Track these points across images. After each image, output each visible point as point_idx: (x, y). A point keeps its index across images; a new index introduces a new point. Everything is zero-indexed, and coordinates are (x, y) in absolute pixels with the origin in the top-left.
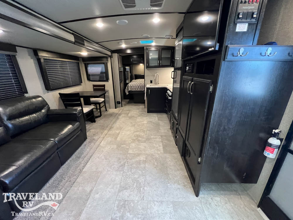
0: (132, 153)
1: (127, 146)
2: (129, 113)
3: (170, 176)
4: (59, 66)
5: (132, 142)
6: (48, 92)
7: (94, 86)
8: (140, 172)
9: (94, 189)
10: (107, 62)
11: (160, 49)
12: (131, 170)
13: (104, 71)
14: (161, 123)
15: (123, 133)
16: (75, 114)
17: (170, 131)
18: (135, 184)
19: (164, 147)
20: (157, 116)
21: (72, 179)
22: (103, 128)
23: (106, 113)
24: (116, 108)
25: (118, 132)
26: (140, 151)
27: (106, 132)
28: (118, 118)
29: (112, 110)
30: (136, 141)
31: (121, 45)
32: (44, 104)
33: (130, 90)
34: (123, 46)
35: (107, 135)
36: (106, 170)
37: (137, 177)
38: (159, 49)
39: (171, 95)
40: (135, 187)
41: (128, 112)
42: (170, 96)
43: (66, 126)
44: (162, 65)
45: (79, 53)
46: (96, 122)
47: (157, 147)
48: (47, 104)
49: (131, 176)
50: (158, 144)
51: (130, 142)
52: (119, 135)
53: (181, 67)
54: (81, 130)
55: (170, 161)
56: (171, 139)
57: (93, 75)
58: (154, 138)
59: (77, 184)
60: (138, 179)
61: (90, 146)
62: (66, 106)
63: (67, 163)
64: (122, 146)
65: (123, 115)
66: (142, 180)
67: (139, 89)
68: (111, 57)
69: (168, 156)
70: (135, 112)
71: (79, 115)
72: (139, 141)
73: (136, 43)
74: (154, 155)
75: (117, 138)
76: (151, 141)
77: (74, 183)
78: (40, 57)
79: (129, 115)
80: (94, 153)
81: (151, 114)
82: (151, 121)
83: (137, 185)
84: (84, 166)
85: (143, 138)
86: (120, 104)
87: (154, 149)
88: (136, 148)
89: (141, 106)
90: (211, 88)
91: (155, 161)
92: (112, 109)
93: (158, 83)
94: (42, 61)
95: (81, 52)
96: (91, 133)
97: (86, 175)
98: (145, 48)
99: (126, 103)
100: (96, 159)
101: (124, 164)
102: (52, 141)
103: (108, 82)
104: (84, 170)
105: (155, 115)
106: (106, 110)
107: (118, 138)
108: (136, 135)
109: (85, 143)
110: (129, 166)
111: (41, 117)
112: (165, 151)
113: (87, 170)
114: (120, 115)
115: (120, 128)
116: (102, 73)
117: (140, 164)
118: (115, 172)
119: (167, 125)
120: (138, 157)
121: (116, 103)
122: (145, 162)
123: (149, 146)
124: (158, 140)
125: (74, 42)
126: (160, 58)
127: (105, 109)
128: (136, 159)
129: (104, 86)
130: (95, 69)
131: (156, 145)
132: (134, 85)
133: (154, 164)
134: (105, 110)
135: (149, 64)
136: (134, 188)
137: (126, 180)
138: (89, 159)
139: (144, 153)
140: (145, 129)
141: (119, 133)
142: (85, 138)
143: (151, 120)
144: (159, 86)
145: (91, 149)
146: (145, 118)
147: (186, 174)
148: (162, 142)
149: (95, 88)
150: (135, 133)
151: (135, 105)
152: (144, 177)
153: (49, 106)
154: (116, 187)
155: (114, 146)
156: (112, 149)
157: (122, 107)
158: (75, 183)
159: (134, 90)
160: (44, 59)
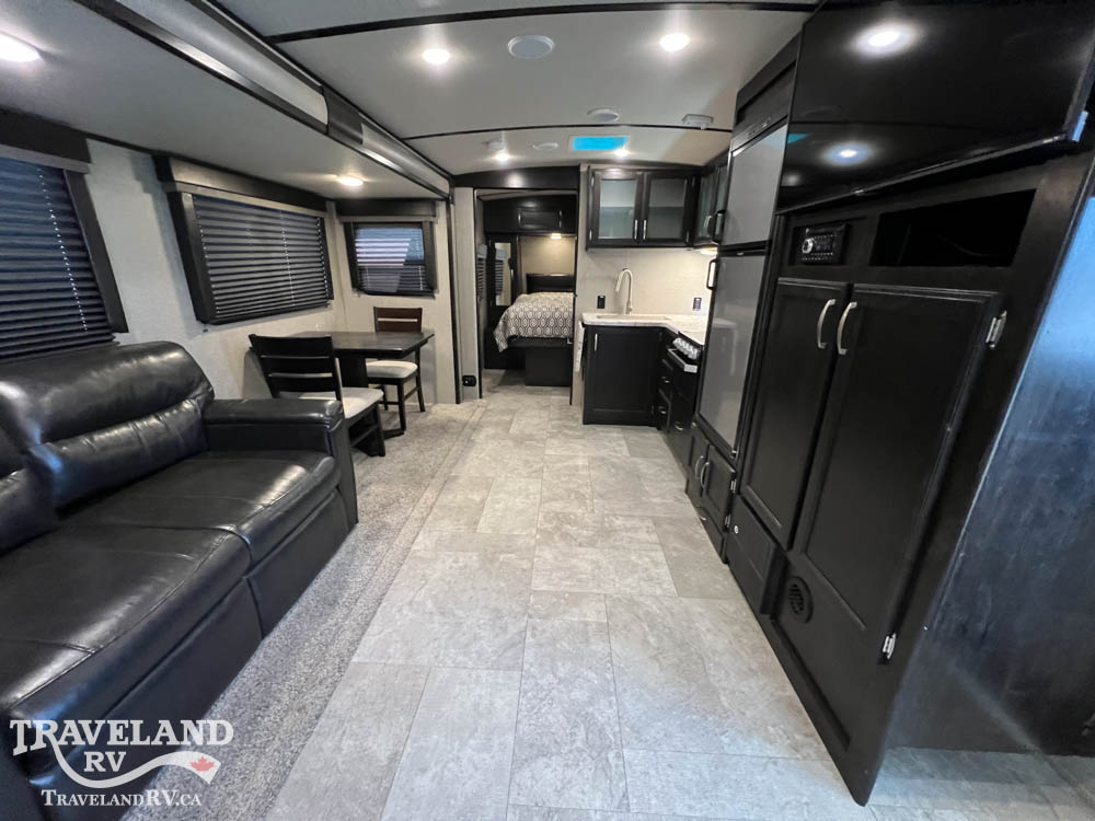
0: (544, 588)
1: (523, 559)
2: (511, 422)
3: (723, 699)
4: (248, 226)
5: (538, 543)
6: (205, 331)
7: (379, 312)
8: (594, 675)
9: (408, 749)
10: (432, 219)
11: (646, 174)
12: (552, 668)
13: (420, 254)
14: (643, 465)
15: (498, 503)
16: (319, 422)
17: (688, 500)
18: (581, 734)
19: (676, 566)
20: (625, 438)
21: (308, 698)
22: (416, 479)
23: (421, 420)
24: (458, 402)
25: (477, 497)
26: (579, 580)
27: (429, 495)
28: (470, 442)
29: (444, 410)
30: (556, 538)
31: (493, 153)
32: (190, 378)
33: (513, 331)
34: (502, 157)
35: (435, 510)
36: (449, 662)
37: (585, 699)
38: (639, 173)
39: (695, 357)
40: (579, 744)
41: (507, 418)
42: (690, 362)
43: (279, 472)
44: (648, 240)
45: (332, 177)
46: (387, 454)
47: (647, 569)
48: (203, 378)
49: (555, 692)
50: (647, 556)
51: (533, 542)
52: (485, 512)
53: (770, 241)
54: (337, 487)
55: (708, 630)
56: (697, 536)
57: (375, 270)
58: (627, 530)
59: (330, 722)
60: (591, 710)
61: (373, 553)
62: (275, 387)
63: (282, 625)
64: (502, 557)
65: (490, 431)
66: (604, 712)
67: (548, 331)
68: (448, 200)
69: (699, 609)
70: (536, 421)
71: (332, 425)
72: (565, 536)
73: (556, 145)
74: (637, 603)
75: (476, 523)
76: (615, 540)
77: (318, 717)
78: (178, 185)
79: (514, 430)
80: (392, 587)
81: (599, 428)
82: (603, 459)
83: (590, 736)
84: (355, 643)
85: (585, 527)
86: (474, 385)
87: (636, 576)
88: (560, 569)
89: (553, 397)
90: (995, 329)
91: (647, 629)
92: (443, 406)
93: (629, 310)
94: (187, 202)
95: (338, 175)
96: (371, 499)
97: (366, 681)
98: (583, 169)
99: (494, 381)
100: (400, 611)
101: (517, 638)
102: (229, 536)
103: (434, 297)
104: (355, 659)
105: (615, 435)
106: (422, 409)
107: (482, 523)
108: (552, 515)
109: (351, 540)
110: (541, 645)
111: (179, 429)
112: (683, 588)
113: (367, 660)
114: (476, 427)
115: (487, 484)
116: (409, 262)
117: (587, 640)
118: (486, 672)
119: (671, 477)
120: (576, 610)
121: (461, 382)
122: (606, 630)
123: (610, 563)
124: (642, 535)
125: (327, 126)
126: (642, 211)
127: (418, 404)
128: (567, 617)
129: (418, 313)
130: (385, 247)
131: (640, 557)
132: (530, 315)
133: (645, 642)
134: (419, 409)
135: (596, 234)
136: (580, 751)
137: (540, 709)
138: (375, 612)
139: (595, 591)
140: (583, 490)
141: (483, 501)
142: (353, 521)
143: (603, 453)
144: (634, 321)
145: (377, 565)
146: (577, 445)
147: (790, 691)
148: (662, 545)
149: (380, 319)
150: (547, 505)
151: (531, 393)
152: (614, 701)
153: (209, 385)
154: (500, 744)
155: (470, 557)
156: (461, 569)
157: (481, 397)
158: (323, 720)
159: (530, 333)
160: (193, 195)
